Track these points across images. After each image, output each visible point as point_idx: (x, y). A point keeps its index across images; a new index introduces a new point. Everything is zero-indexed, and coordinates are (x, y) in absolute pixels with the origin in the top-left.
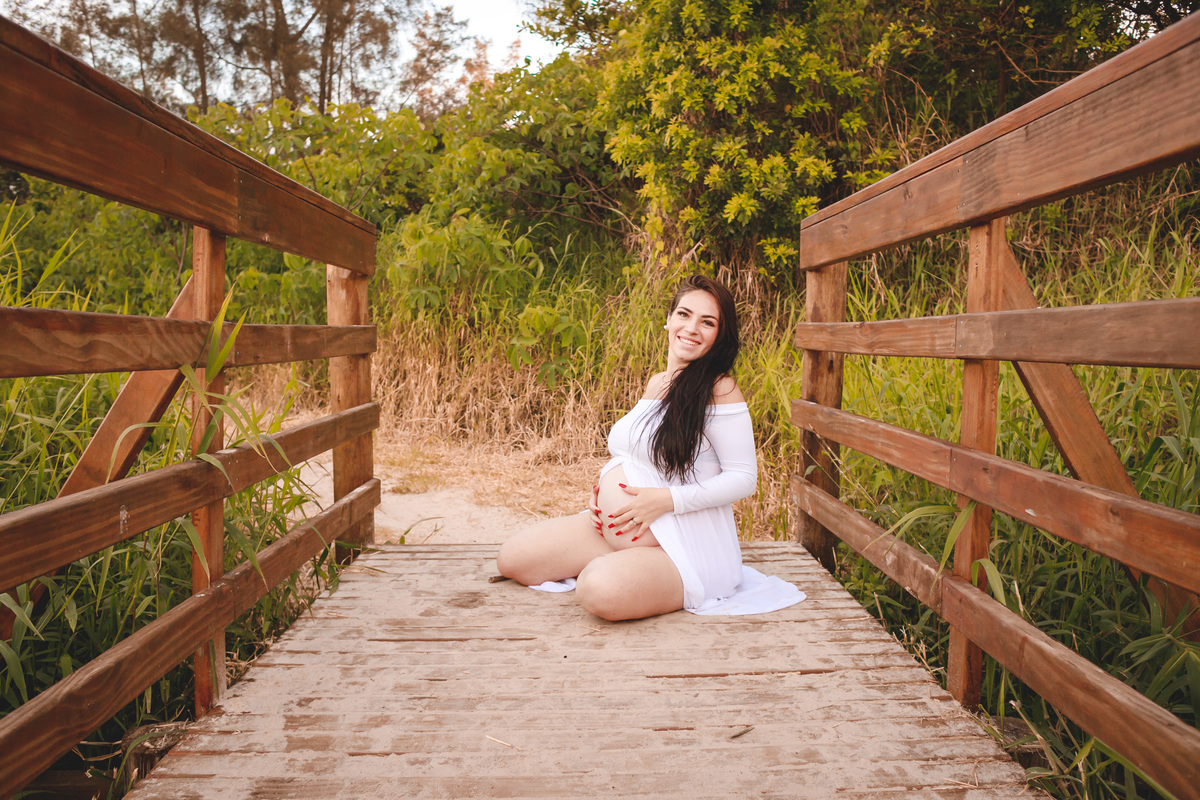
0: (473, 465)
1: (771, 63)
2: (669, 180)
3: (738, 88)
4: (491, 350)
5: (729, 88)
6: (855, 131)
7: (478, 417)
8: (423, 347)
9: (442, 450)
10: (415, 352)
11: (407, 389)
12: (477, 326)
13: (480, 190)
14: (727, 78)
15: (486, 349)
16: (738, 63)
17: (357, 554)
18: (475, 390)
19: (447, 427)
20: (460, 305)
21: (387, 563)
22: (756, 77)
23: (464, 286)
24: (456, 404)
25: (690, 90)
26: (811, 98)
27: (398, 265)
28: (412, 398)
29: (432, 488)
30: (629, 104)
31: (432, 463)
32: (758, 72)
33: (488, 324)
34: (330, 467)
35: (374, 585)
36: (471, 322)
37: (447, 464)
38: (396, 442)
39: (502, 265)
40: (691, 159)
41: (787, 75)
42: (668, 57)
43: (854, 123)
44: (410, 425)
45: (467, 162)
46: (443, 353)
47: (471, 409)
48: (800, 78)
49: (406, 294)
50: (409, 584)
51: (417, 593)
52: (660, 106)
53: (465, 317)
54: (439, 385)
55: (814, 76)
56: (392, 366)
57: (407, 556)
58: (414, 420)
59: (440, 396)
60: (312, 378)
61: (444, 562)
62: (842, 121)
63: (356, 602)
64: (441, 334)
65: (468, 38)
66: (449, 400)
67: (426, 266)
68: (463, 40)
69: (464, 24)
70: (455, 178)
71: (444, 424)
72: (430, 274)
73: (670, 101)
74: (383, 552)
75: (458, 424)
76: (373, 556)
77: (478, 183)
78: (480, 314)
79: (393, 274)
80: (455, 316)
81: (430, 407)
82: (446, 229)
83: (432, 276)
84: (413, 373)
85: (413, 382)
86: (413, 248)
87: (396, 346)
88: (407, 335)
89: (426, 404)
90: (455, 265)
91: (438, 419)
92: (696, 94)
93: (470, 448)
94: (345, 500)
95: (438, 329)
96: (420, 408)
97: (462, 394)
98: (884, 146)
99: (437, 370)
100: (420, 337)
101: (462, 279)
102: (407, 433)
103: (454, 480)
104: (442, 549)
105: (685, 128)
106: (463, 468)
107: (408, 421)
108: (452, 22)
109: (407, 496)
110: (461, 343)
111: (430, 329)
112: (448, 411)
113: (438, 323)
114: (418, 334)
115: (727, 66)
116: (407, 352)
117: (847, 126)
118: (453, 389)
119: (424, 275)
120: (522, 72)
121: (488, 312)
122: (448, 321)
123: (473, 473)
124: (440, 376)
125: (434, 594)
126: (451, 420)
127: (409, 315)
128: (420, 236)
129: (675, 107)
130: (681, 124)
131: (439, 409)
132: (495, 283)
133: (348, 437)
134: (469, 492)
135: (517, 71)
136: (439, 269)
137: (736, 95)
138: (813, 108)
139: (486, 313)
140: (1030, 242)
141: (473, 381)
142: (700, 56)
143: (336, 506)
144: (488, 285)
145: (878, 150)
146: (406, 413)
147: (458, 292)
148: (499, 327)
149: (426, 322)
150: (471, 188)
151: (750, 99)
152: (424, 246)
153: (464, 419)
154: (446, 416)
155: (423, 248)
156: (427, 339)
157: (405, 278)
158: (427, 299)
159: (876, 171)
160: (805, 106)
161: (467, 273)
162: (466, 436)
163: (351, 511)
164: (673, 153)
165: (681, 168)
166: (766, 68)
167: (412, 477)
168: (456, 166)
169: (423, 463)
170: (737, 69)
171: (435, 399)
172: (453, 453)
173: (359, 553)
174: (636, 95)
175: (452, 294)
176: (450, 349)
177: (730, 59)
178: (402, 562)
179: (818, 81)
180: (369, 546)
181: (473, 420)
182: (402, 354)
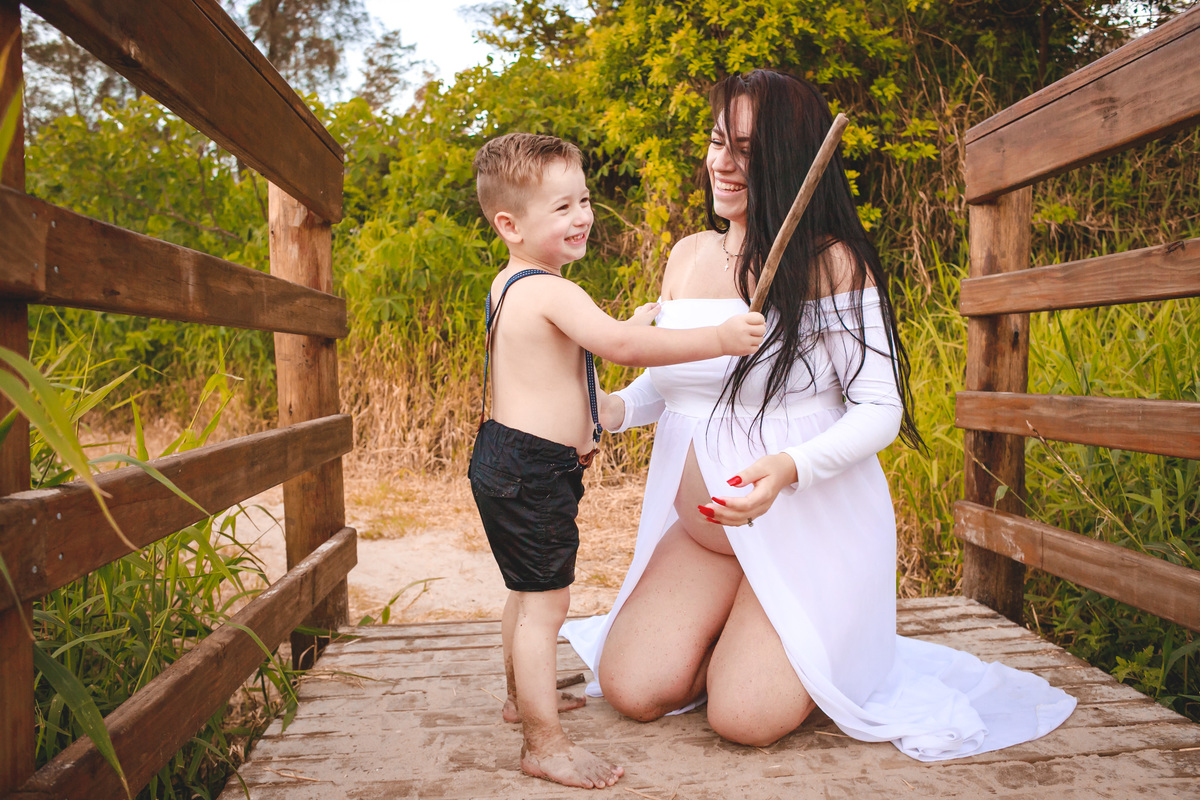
0: (457, 502)
1: (794, 18)
2: (675, 158)
3: (756, 47)
4: (468, 367)
5: (743, 47)
6: (890, 98)
7: (456, 444)
8: (388, 366)
9: (417, 484)
10: (379, 372)
11: (371, 416)
12: (451, 339)
13: (443, 194)
14: (741, 37)
15: (462, 365)
16: (753, 20)
17: (324, 643)
18: (452, 413)
19: (420, 457)
20: (430, 315)
21: (373, 659)
22: (777, 33)
23: (434, 294)
24: (429, 430)
25: (698, 53)
26: (837, 62)
27: (356, 271)
28: (377, 425)
29: (409, 531)
30: (623, 77)
31: (407, 500)
32: (778, 28)
33: (464, 337)
34: (279, 511)
35: (355, 705)
36: (444, 335)
37: (425, 501)
38: (360, 477)
39: (477, 269)
40: (701, 132)
41: (812, 31)
42: (667, 20)
43: (887, 90)
44: (375, 457)
45: (427, 165)
46: (412, 373)
47: (446, 436)
48: (826, 36)
49: (367, 305)
50: (413, 700)
51: (430, 720)
52: (663, 71)
53: (437, 329)
54: (409, 409)
55: (842, 34)
56: (352, 389)
57: (401, 644)
58: (380, 450)
59: (410, 422)
60: (259, 407)
61: (461, 654)
62: (873, 88)
63: (328, 744)
64: (409, 350)
65: (417, 62)
66: (421, 425)
67: (390, 273)
68: (412, 64)
69: (412, 48)
70: (415, 183)
71: (416, 455)
72: (395, 282)
73: (673, 66)
74: (364, 640)
75: (432, 454)
76: (349, 647)
77: (441, 187)
78: (454, 326)
79: (351, 283)
80: (425, 329)
81: (399, 434)
82: (411, 229)
83: (396, 284)
84: (377, 397)
85: (378, 406)
86: (373, 252)
87: (356, 367)
88: (368, 354)
89: (393, 432)
90: (424, 269)
91: (409, 449)
92: (706, 56)
93: (449, 481)
94: (304, 566)
95: (405, 344)
96: (387, 437)
97: (436, 419)
98: (921, 116)
99: (406, 392)
100: (385, 354)
101: (433, 286)
102: (372, 466)
103: (435, 520)
104: (453, 630)
105: (694, 95)
106: (445, 505)
107: (374, 451)
108: (399, 46)
109: (380, 543)
110: (432, 360)
111: (396, 344)
112: (421, 439)
113: (405, 337)
114: (382, 351)
115: (741, 23)
116: (370, 372)
117: (880, 93)
118: (426, 413)
119: (387, 282)
120: (484, 71)
121: (463, 324)
122: (417, 335)
123: (458, 511)
124: (409, 399)
125: (458, 720)
126: (424, 449)
127: (369, 329)
128: (381, 237)
129: (680, 72)
130: (688, 92)
131: (410, 437)
132: (470, 290)
133: (305, 466)
134: (454, 536)
135: (479, 69)
136: (404, 276)
137: (753, 54)
138: (841, 73)
139: (462, 324)
140: (1094, 222)
141: (447, 404)
142: (707, 15)
143: (290, 578)
144: (463, 292)
145: (916, 121)
146: (371, 443)
147: (427, 301)
148: (477, 339)
149: (392, 337)
150: (434, 193)
151: (770, 58)
152: (387, 247)
153: (440, 448)
154: (418, 444)
155: (385, 250)
156: (392, 356)
157: (365, 285)
158: (391, 308)
159: (917, 143)
160: (831, 70)
161: (438, 279)
162: (442, 467)
163: (314, 584)
164: (680, 126)
165: (689, 143)
166: (789, 25)
167: (384, 518)
168: (416, 170)
169: (396, 500)
170: (753, 25)
171: (405, 425)
172: (430, 487)
173: (326, 642)
174: (631, 66)
175: (421, 304)
176: (420, 364)
177: (745, 13)
178: (395, 657)
179: (848, 39)
180: (343, 630)
181: (450, 448)
182: (364, 375)
